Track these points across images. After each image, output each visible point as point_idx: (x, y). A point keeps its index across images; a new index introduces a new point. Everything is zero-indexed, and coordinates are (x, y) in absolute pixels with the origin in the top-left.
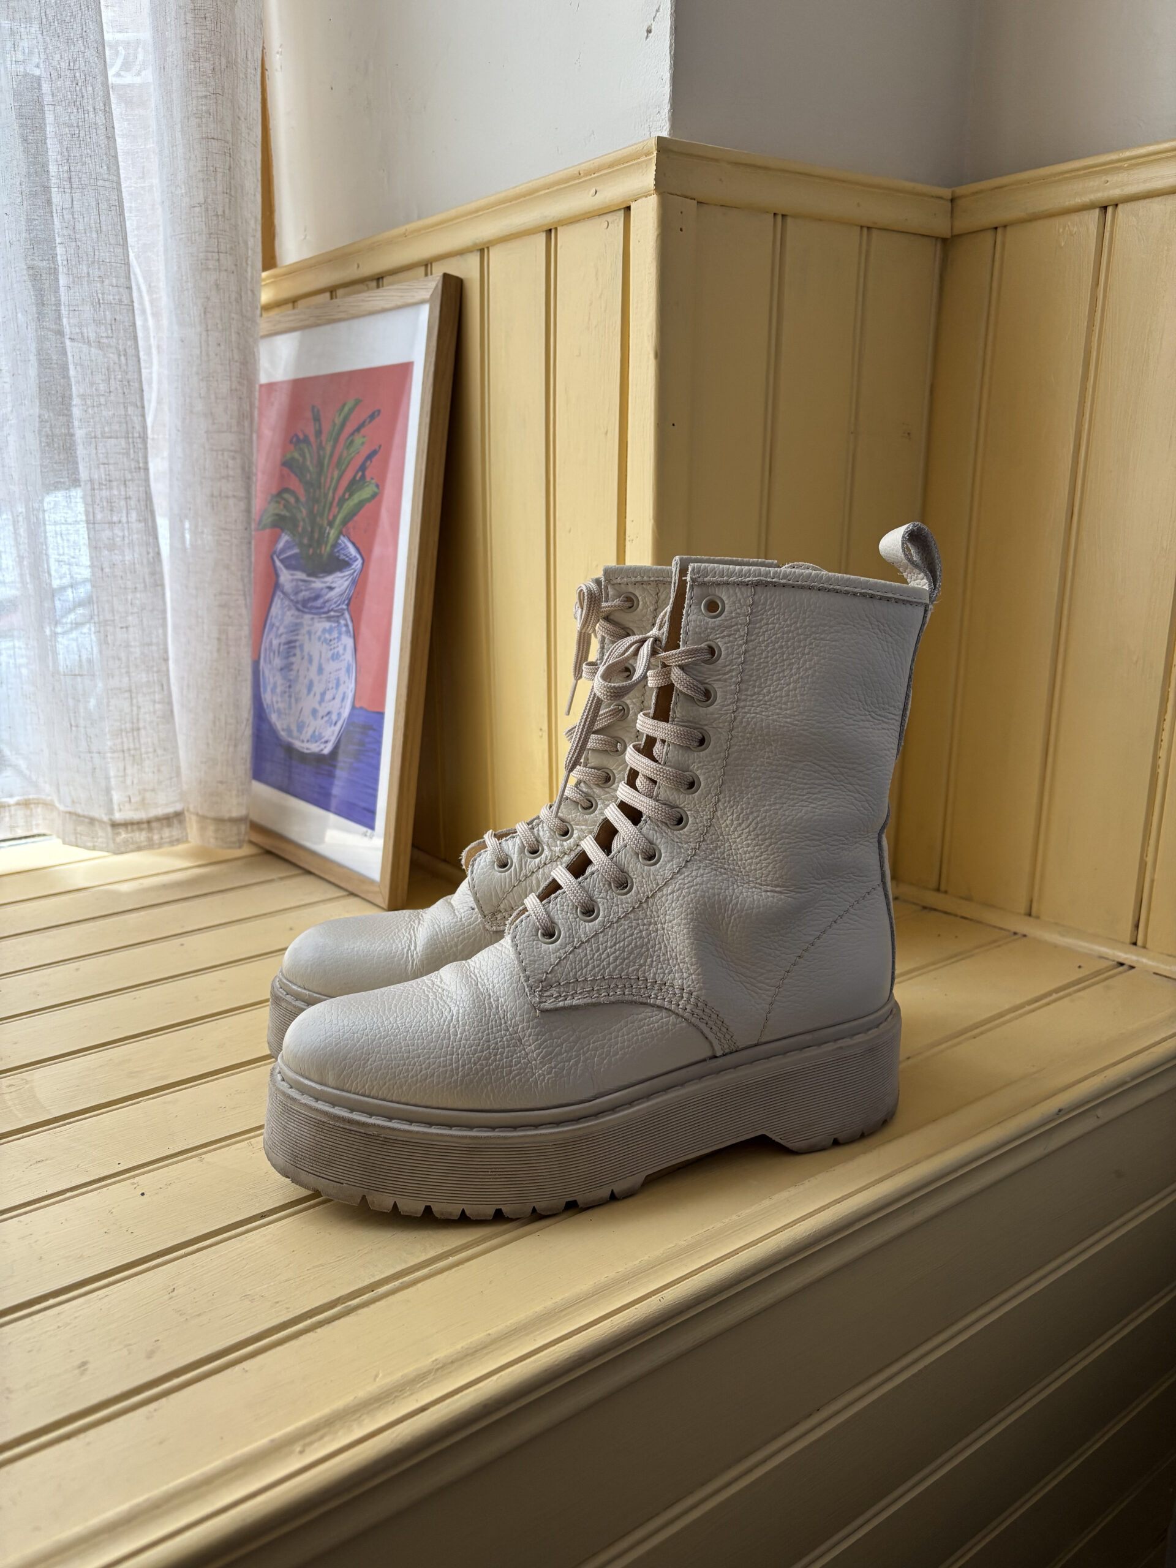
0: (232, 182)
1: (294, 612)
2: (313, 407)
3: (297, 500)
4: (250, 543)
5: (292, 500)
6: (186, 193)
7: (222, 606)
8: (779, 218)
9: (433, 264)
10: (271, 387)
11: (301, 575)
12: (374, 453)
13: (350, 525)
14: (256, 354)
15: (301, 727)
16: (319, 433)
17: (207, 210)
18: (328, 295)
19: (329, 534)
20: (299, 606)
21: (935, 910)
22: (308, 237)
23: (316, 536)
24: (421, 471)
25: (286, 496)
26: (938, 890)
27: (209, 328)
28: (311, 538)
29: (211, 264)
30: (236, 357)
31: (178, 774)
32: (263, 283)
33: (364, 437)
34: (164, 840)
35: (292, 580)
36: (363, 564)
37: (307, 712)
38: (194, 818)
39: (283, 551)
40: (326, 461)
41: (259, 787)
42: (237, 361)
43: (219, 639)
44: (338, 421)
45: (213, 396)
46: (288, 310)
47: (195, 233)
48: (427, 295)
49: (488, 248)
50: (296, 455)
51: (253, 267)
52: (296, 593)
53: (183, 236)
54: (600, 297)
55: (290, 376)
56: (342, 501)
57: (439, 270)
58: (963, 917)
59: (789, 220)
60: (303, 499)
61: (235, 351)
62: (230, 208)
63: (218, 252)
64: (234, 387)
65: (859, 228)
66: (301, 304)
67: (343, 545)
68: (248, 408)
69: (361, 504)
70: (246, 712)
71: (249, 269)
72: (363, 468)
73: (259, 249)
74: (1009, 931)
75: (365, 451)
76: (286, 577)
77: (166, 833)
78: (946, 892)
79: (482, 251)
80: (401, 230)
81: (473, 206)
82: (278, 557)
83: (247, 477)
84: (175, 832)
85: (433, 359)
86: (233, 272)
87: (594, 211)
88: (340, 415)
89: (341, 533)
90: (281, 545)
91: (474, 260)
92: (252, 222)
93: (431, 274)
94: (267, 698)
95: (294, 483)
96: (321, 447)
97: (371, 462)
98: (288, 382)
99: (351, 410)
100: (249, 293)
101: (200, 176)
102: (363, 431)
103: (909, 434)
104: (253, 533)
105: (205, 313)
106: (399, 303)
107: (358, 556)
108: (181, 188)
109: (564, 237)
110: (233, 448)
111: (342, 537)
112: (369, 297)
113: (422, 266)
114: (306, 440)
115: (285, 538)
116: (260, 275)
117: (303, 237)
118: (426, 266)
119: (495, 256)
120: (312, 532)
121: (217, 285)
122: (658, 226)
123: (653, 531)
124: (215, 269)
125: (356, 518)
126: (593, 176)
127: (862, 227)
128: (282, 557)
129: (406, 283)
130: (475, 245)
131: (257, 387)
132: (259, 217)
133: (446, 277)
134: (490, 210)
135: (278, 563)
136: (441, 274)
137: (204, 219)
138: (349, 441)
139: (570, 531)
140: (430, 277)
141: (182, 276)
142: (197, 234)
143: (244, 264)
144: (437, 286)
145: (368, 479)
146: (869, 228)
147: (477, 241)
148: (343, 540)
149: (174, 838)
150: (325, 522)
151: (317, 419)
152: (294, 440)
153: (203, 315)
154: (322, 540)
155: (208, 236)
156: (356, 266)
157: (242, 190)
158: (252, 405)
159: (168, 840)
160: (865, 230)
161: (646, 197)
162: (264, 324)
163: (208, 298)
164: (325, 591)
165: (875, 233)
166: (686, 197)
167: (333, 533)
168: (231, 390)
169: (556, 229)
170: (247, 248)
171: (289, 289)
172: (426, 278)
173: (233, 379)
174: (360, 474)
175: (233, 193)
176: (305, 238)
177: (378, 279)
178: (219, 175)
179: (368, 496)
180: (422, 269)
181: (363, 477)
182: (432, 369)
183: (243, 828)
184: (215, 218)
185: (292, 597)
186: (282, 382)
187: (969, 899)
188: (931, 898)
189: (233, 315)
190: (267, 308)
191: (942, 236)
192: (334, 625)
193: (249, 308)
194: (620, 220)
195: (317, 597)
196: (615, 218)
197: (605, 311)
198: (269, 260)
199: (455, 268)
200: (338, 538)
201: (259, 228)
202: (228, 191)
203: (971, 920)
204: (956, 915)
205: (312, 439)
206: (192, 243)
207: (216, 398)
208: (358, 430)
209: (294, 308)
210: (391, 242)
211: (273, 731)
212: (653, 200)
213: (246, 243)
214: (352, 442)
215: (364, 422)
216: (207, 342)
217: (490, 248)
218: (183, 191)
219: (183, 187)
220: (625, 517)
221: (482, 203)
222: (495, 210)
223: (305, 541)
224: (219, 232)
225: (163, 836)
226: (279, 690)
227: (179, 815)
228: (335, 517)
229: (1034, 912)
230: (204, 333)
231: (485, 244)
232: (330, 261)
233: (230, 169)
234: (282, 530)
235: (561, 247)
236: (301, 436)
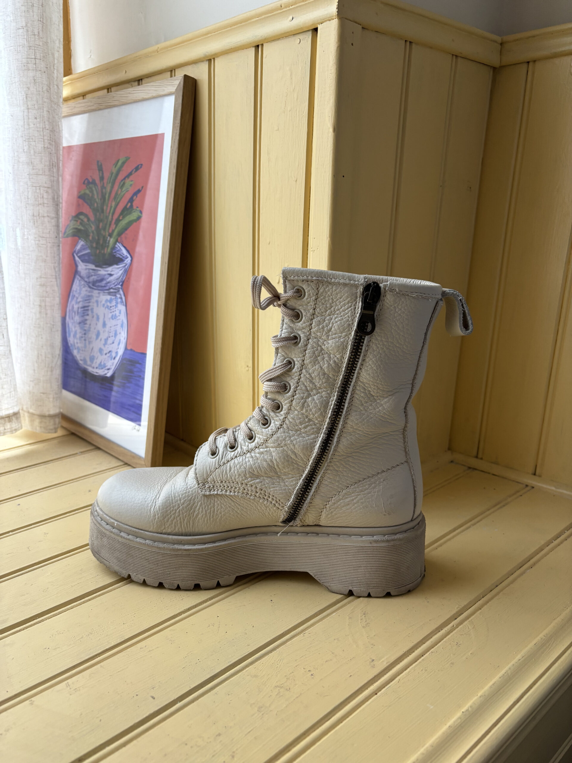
0: (44, 13)
1: (87, 288)
2: (98, 162)
3: (89, 220)
4: (59, 246)
5: (85, 220)
6: (13, 20)
7: (42, 285)
8: (408, 43)
9: (176, 70)
10: (70, 147)
11: (92, 267)
12: (139, 191)
13: (123, 236)
14: (60, 126)
15: (92, 359)
16: (102, 178)
17: (27, 31)
18: (106, 91)
19: (109, 241)
20: (91, 285)
21: (476, 469)
22: (92, 57)
23: (101, 242)
24: (170, 203)
25: (82, 217)
26: (477, 457)
27: (30, 107)
28: (98, 243)
29: (31, 66)
30: (47, 127)
31: (15, 389)
32: (64, 84)
33: (132, 181)
34: (6, 431)
35: (86, 269)
36: (132, 260)
37: (96, 349)
38: (26, 414)
39: (80, 251)
40: (107, 196)
41: (67, 395)
42: (47, 130)
43: (40, 306)
44: (115, 171)
45: (32, 152)
46: (80, 100)
47: (20, 46)
48: (173, 89)
49: (214, 59)
50: (87, 192)
51: (58, 71)
52: (89, 277)
53: (12, 48)
54: (294, 91)
55: (83, 143)
56: (118, 221)
57: (180, 75)
58: (494, 475)
59: (414, 45)
60: (92, 218)
61: (47, 123)
62: (42, 30)
63: (35, 59)
64: (46, 146)
65: (452, 55)
66: (89, 96)
67: (119, 248)
68: (56, 161)
69: (130, 223)
70: (58, 351)
71: (55, 71)
72: (131, 200)
73: (62, 60)
74: (523, 484)
75: (132, 191)
76: (82, 267)
77: (8, 426)
78: (482, 459)
79: (210, 61)
80: (155, 48)
81: (204, 30)
82: (77, 255)
83: (57, 205)
84: (14, 425)
85: (178, 132)
86: (45, 72)
87: (291, 31)
88: (115, 167)
89: (117, 241)
90: (78, 247)
91: (205, 66)
92: (57, 42)
93: (175, 76)
94: (71, 340)
95: (86, 209)
96: (103, 187)
97: (137, 197)
98: (81, 145)
99: (124, 163)
100: (56, 87)
101: (23, 8)
102: (131, 177)
103: (470, 188)
104: (61, 239)
105: (26, 98)
106: (154, 95)
107: (128, 256)
108: (10, 17)
109: (268, 50)
110: (46, 185)
111: (118, 244)
112: (134, 91)
113: (168, 71)
114: (94, 182)
115: (81, 243)
116: (62, 79)
117: (89, 56)
118: (171, 71)
119: (219, 64)
120: (99, 239)
121: (35, 80)
122: (338, 40)
123: (329, 246)
124: (33, 70)
125: (126, 232)
126: (291, 7)
127: (453, 55)
128: (79, 255)
129: (160, 82)
130: (206, 56)
131: (61, 148)
132: (62, 40)
133: (186, 78)
134: (217, 33)
135: (77, 258)
136: (183, 75)
137: (25, 37)
138: (122, 183)
139: (269, 244)
140: (173, 78)
141: (12, 74)
142: (21, 47)
143: (52, 68)
144: (180, 83)
145: (135, 207)
146: (456, 56)
147: (207, 54)
148: (119, 245)
149: (13, 429)
150: (107, 234)
151: (100, 169)
152: (86, 182)
153: (25, 99)
154: (105, 244)
155: (28, 48)
156: (124, 72)
157: (51, 21)
158: (58, 159)
159: (9, 430)
160: (454, 57)
161: (329, 20)
162: (65, 109)
163: (29, 88)
164: (107, 276)
165: (459, 59)
166: (356, 22)
167: (112, 241)
168: (44, 148)
169: (262, 45)
170: (54, 58)
171: (80, 88)
172: (171, 78)
173: (46, 141)
174: (129, 204)
175: (44, 21)
176: (90, 57)
177: (139, 80)
178: (35, 9)
179: (135, 218)
180: (169, 73)
181: (132, 206)
182: (177, 138)
183: (57, 420)
184: (33, 36)
185: (86, 279)
186: (77, 146)
187: (496, 463)
188: (474, 462)
189: (45, 100)
190: (66, 100)
191: (495, 66)
192: (113, 297)
193: (55, 97)
194: (308, 37)
195: (102, 280)
196: (306, 36)
197: (297, 99)
198: (68, 71)
199: (192, 72)
200: (115, 243)
201: (62, 47)
202: (41, 20)
203: (498, 476)
204: (489, 473)
205: (98, 181)
206: (18, 53)
207: (35, 152)
208: (128, 176)
209: (84, 99)
210: (147, 56)
211: (76, 362)
212: (335, 23)
213: (53, 55)
214: (124, 184)
215: (133, 170)
216: (28, 116)
217: (215, 58)
218: (12, 18)
219: (11, 16)
220: (308, 236)
221: (209, 28)
222: (219, 33)
223: (94, 245)
224: (36, 46)
225: (6, 428)
226: (78, 336)
227: (16, 415)
228: (113, 231)
229: (537, 473)
230: (26, 110)
231: (212, 55)
232: (107, 69)
233: (42, 5)
234: (79, 238)
235: (266, 58)
236: (91, 181)
